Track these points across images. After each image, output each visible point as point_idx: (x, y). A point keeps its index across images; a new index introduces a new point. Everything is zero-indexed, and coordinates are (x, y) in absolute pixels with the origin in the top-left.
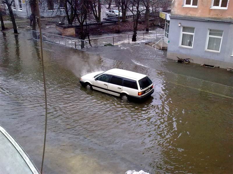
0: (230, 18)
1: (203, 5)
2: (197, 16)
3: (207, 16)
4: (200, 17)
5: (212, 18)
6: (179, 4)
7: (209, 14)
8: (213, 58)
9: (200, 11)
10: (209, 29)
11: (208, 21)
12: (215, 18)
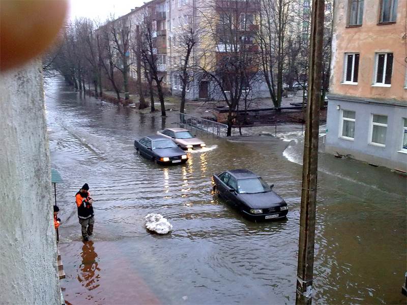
0: (394, 99)
1: (363, 81)
2: (357, 96)
3: (368, 95)
4: (361, 97)
5: (374, 99)
6: (338, 80)
7: (371, 94)
8: (377, 154)
9: (360, 89)
10: (372, 114)
11: (370, 102)
12: (377, 99)
